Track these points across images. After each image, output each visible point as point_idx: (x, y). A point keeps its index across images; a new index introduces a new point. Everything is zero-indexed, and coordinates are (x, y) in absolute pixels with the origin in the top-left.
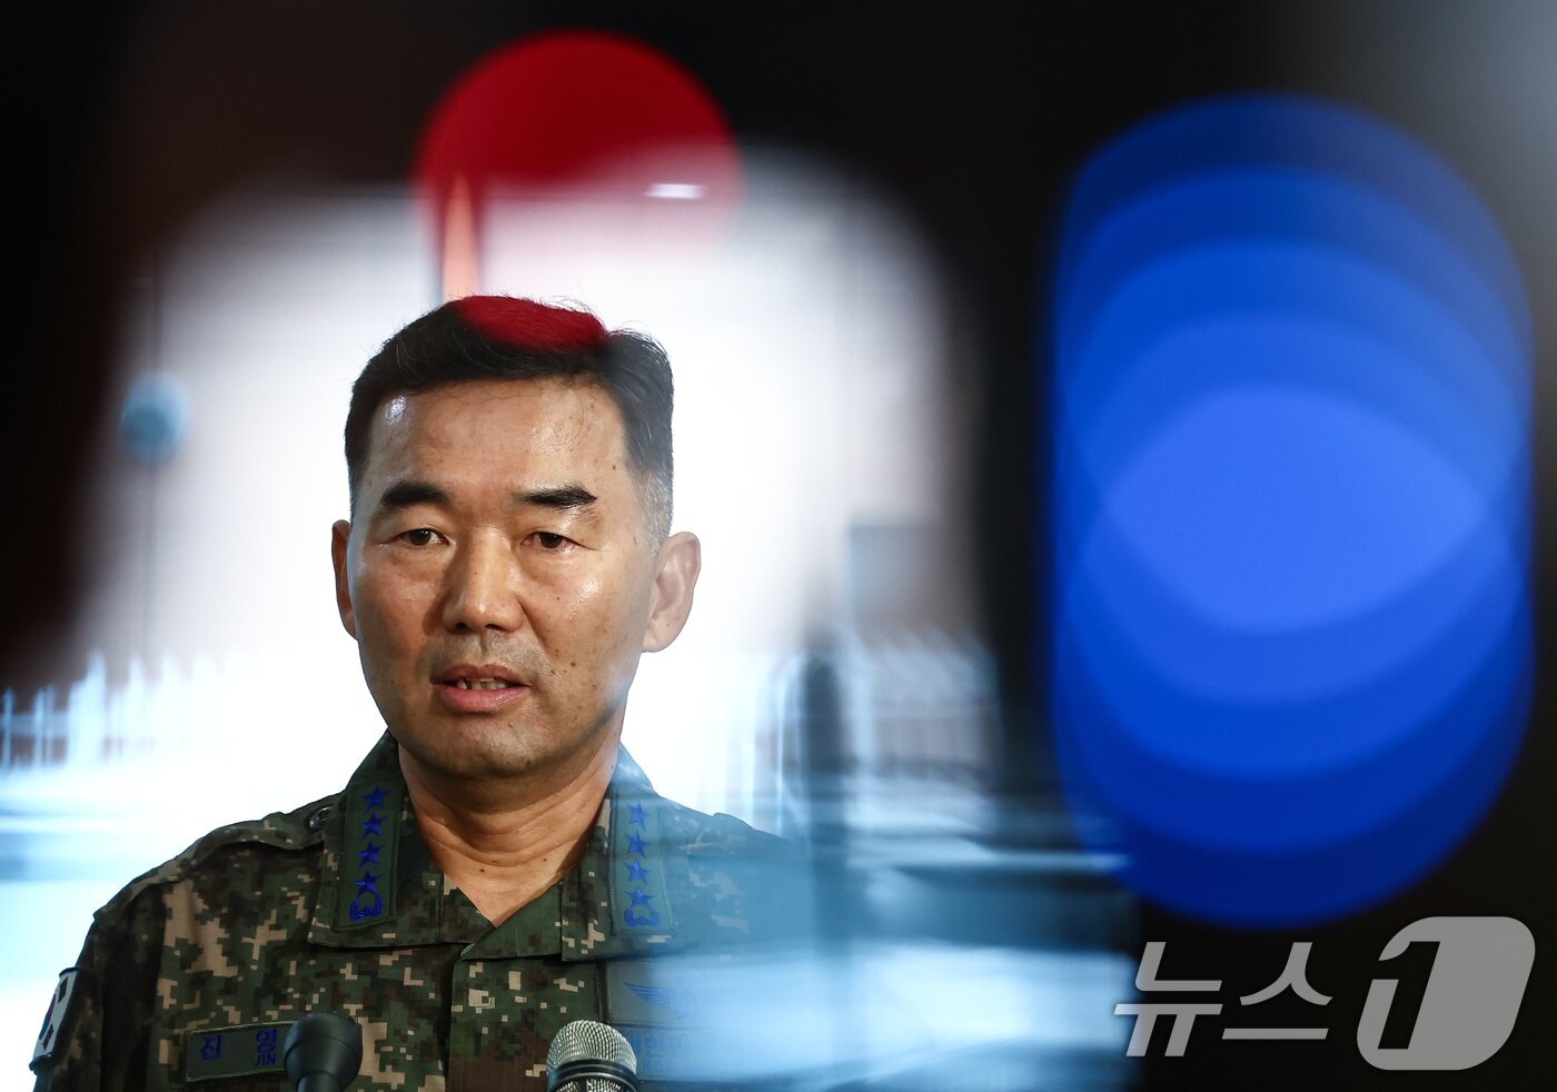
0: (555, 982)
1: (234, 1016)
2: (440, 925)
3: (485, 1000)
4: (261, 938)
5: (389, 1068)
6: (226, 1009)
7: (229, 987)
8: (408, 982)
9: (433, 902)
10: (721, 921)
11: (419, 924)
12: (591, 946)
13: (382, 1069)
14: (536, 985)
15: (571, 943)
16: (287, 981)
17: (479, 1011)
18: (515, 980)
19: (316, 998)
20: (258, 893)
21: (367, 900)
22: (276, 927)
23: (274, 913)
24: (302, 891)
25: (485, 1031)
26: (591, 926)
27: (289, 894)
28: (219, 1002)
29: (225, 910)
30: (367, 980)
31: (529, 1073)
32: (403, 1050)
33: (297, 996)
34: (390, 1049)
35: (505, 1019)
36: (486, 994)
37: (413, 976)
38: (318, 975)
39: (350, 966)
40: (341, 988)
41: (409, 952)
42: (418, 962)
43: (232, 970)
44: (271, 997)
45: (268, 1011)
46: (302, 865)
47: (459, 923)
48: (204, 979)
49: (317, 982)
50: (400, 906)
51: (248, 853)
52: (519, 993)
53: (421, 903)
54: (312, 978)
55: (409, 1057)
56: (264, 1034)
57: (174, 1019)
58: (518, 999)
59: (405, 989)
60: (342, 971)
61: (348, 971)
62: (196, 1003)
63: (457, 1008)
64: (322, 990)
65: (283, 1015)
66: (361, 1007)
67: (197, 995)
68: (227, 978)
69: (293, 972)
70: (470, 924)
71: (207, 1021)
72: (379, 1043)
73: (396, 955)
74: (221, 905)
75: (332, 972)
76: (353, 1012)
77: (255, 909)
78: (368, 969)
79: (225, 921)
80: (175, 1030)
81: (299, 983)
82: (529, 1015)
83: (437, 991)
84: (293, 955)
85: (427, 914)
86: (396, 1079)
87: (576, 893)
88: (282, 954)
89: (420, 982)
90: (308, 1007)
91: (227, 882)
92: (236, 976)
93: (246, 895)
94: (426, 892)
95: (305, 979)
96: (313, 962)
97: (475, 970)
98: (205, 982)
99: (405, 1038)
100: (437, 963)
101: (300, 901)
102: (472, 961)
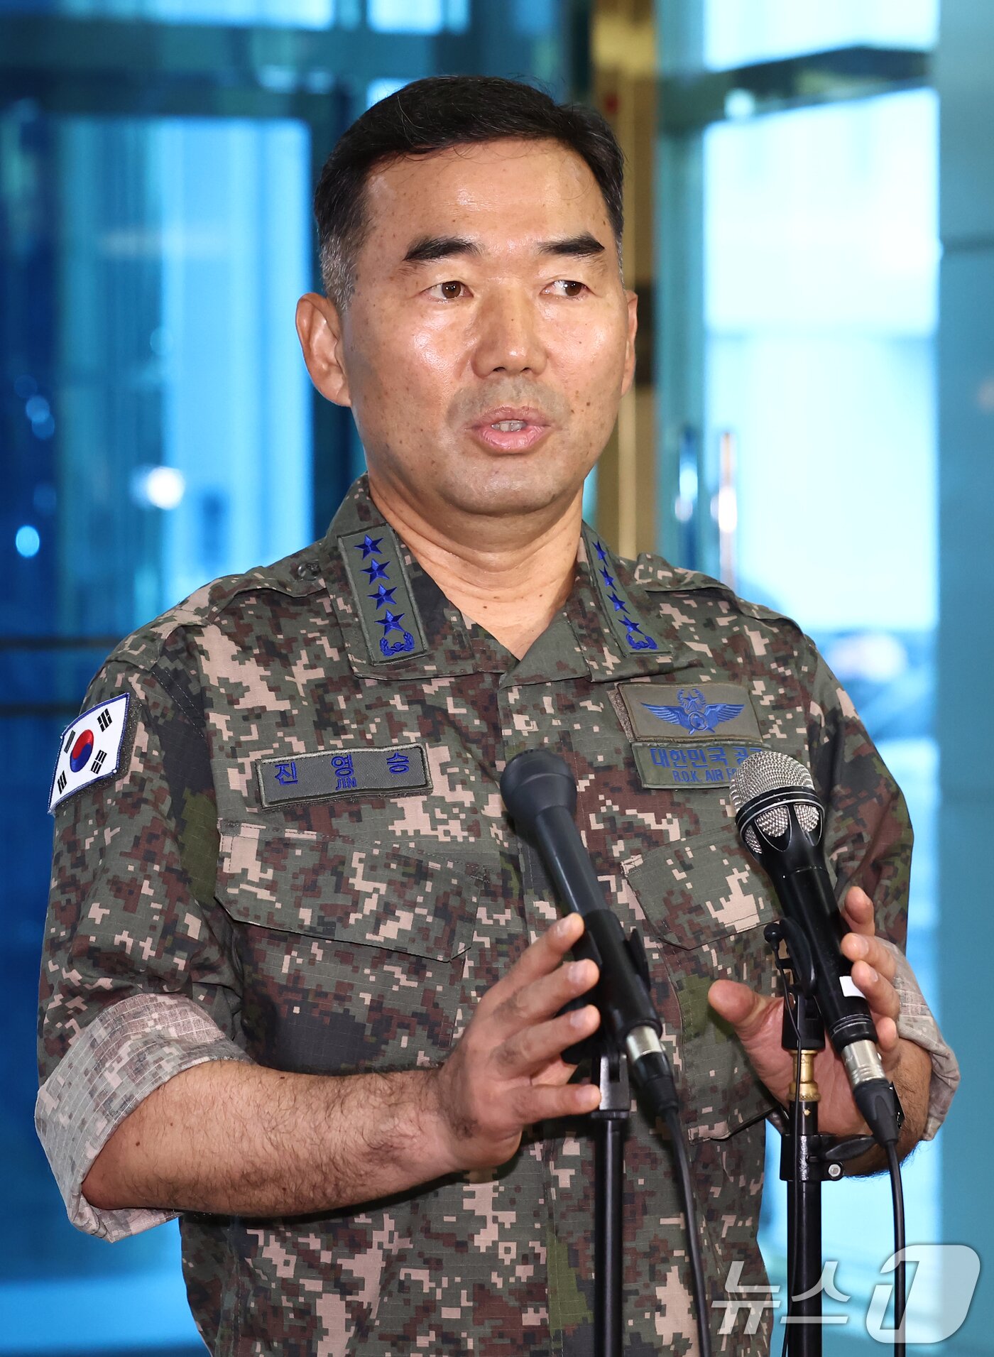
0: (582, 704)
1: (299, 746)
2: (473, 656)
3: (528, 723)
4: (302, 675)
6: (287, 739)
7: (285, 720)
8: (451, 710)
9: (460, 636)
11: (453, 657)
12: (611, 667)
13: (452, 789)
14: (567, 708)
15: (594, 665)
16: (341, 714)
17: (525, 734)
18: (547, 701)
19: (373, 728)
20: (280, 637)
21: (395, 637)
22: (311, 666)
23: (304, 653)
26: (605, 650)
27: (310, 636)
28: (280, 734)
29: (257, 652)
30: (418, 709)
32: (467, 772)
34: (456, 770)
35: (546, 740)
36: (527, 718)
37: (456, 706)
38: (369, 707)
39: (397, 697)
40: (396, 719)
41: (445, 682)
42: (457, 691)
43: (285, 705)
44: (330, 729)
45: (332, 742)
46: (310, 611)
47: (488, 655)
48: (257, 714)
49: (370, 713)
50: (431, 642)
51: (253, 601)
52: (553, 716)
53: (450, 638)
54: (364, 710)
55: (473, 778)
56: (339, 762)
57: (236, 750)
58: (555, 723)
59: (452, 719)
60: (392, 702)
61: (397, 702)
62: (255, 736)
63: (507, 732)
64: (378, 720)
65: (347, 744)
66: (418, 734)
67: (254, 728)
68: (281, 712)
69: (343, 706)
70: (499, 657)
71: (271, 752)
72: (444, 767)
73: (437, 684)
74: (250, 648)
75: (382, 704)
76: (413, 740)
77: (284, 651)
78: (415, 699)
79: (262, 661)
80: (240, 760)
81: (353, 715)
82: (565, 737)
83: (481, 718)
84: (338, 690)
85: (457, 648)
86: (467, 797)
87: (584, 622)
88: (327, 692)
89: (464, 711)
90: (369, 736)
91: (249, 628)
92: (290, 711)
93: (272, 638)
94: (451, 628)
95: (357, 712)
96: (359, 696)
97: (513, 696)
98: (258, 717)
99: (466, 761)
100: (471, 692)
101: (324, 641)
102: (509, 689)
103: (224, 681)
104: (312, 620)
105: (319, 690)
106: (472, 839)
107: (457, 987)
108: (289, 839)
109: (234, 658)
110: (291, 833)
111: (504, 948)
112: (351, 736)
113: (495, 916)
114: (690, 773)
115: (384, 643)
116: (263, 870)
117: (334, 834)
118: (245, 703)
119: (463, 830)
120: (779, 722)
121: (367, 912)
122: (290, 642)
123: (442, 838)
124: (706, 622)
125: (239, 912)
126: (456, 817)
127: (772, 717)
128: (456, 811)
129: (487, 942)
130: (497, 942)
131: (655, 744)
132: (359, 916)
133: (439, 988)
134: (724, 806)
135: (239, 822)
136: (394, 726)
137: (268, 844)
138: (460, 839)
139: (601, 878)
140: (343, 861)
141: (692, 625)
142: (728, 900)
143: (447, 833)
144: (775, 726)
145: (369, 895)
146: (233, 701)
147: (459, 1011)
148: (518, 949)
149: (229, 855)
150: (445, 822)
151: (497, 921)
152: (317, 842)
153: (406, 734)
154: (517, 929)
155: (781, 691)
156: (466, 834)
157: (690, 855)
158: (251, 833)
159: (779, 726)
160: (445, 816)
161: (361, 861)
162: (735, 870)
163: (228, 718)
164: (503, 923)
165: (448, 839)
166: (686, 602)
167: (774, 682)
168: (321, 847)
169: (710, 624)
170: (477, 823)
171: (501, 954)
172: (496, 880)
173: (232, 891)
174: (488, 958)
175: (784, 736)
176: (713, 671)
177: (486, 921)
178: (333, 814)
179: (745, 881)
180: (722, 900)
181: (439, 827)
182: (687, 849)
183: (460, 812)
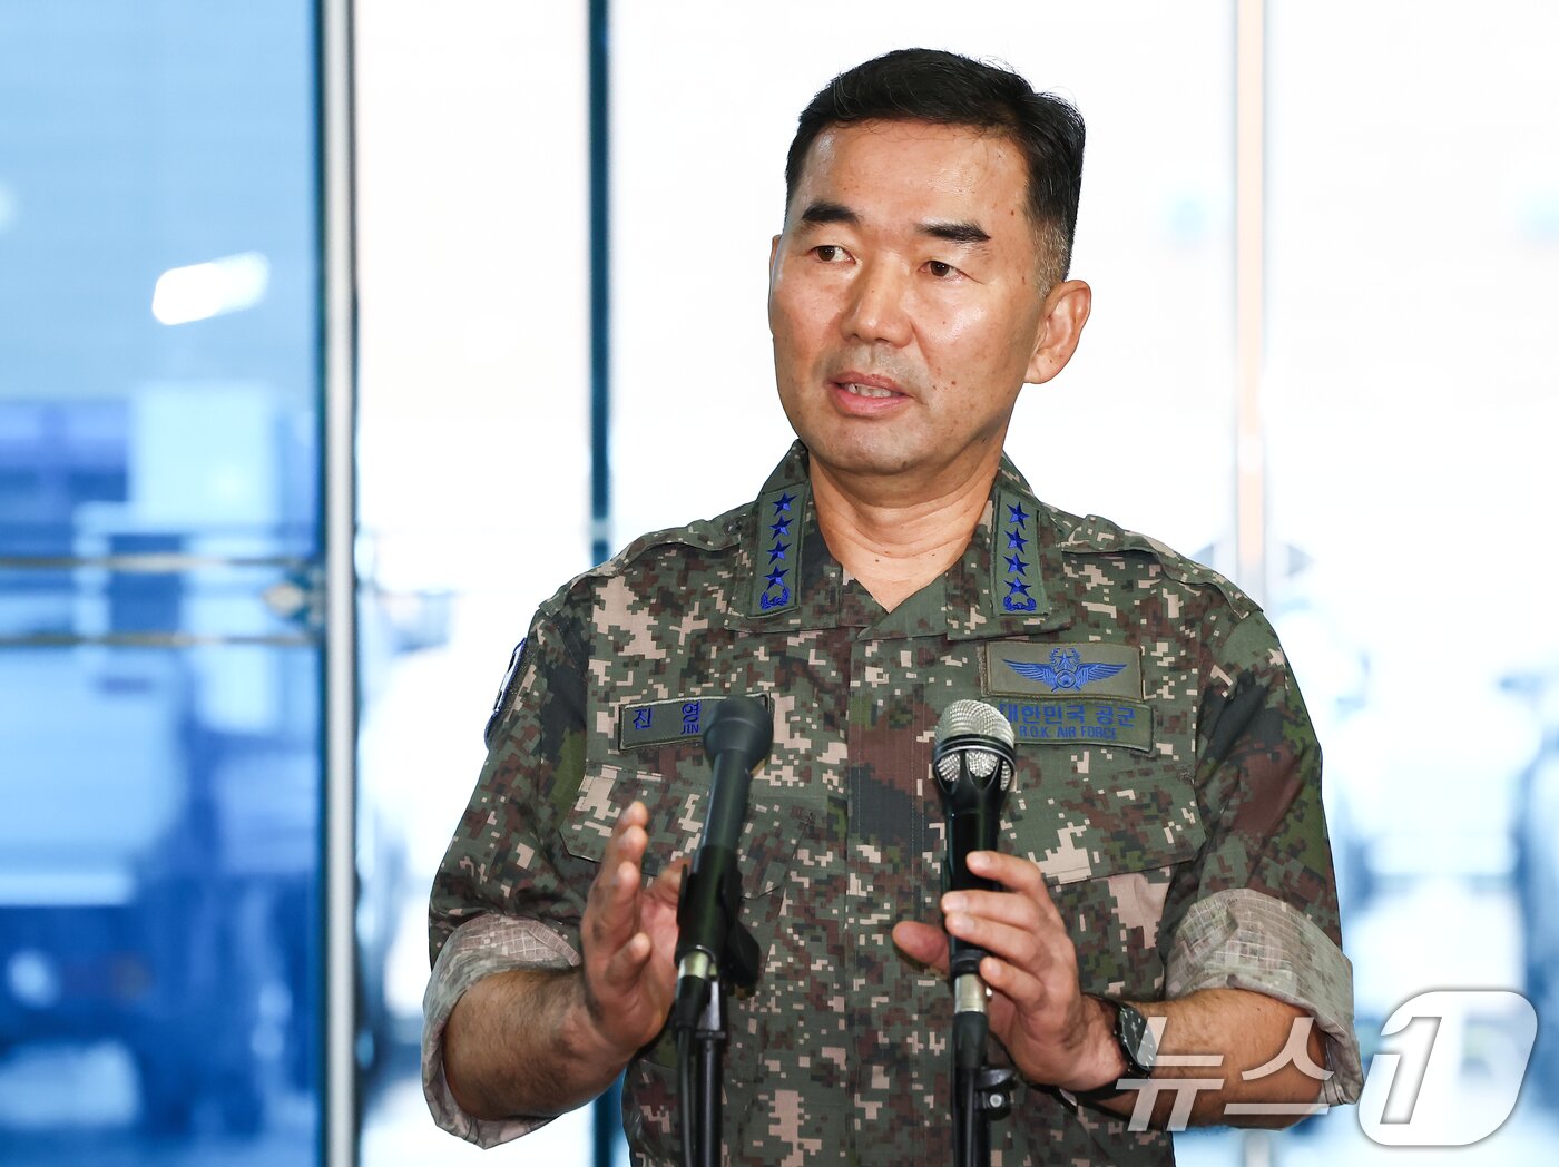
0: (942, 659)
1: (663, 692)
2: (840, 611)
3: (880, 676)
4: (689, 625)
5: (797, 735)
6: (655, 686)
7: (658, 668)
8: (812, 661)
9: (833, 591)
10: (1092, 607)
11: (821, 611)
12: (973, 627)
13: (792, 736)
14: (926, 662)
15: (955, 625)
16: (709, 663)
17: (875, 686)
18: (906, 658)
19: (734, 677)
20: (683, 588)
21: (776, 592)
22: (699, 618)
23: (697, 605)
24: (722, 585)
25: (880, 703)
26: (973, 610)
27: (710, 589)
28: (651, 681)
29: (653, 601)
30: (777, 660)
31: (919, 739)
32: (809, 720)
33: (717, 675)
34: (798, 718)
35: (898, 692)
36: (881, 670)
37: (817, 658)
38: (735, 658)
39: (762, 649)
40: (755, 669)
41: (813, 635)
42: (821, 645)
43: (661, 654)
44: (695, 677)
45: (692, 690)
46: (721, 564)
47: (857, 610)
48: (636, 662)
49: (735, 663)
50: (804, 597)
51: (673, 553)
52: (910, 670)
53: (823, 593)
54: (731, 661)
55: (814, 727)
56: (688, 709)
57: (610, 693)
58: (909, 675)
59: (810, 669)
60: (755, 653)
61: (761, 654)
62: (630, 682)
63: (855, 684)
64: (740, 670)
65: (706, 692)
66: (773, 684)
67: (631, 674)
68: (657, 660)
69: (713, 656)
70: (867, 610)
71: (639, 697)
72: (789, 715)
73: (802, 638)
74: (650, 598)
75: (747, 654)
76: (766, 689)
77: (681, 602)
78: (777, 650)
79: (654, 611)
80: (611, 704)
81: (719, 665)
82: (919, 689)
83: (837, 670)
84: (714, 642)
85: (828, 603)
86: (803, 744)
87: (960, 583)
88: (705, 641)
89: (823, 663)
90: (727, 685)
91: (655, 579)
92: (664, 659)
93: (672, 590)
94: (828, 583)
95: (724, 662)
96: (730, 647)
97: (871, 650)
98: (637, 664)
99: (810, 710)
100: (837, 645)
101: (720, 595)
102: (868, 642)
103: (614, 630)
104: (719, 573)
105: (699, 639)
106: (802, 784)
107: (773, 923)
108: (640, 780)
109: (629, 608)
110: (642, 776)
111: (823, 888)
112: (711, 685)
113: (817, 858)
114: (1040, 730)
115: (765, 597)
116: (612, 809)
117: (677, 776)
118: (628, 651)
119: (794, 776)
120: (1172, 683)
121: (687, 850)
122: (690, 593)
123: (774, 783)
124: (1125, 583)
125: (576, 847)
126: (790, 763)
127: (1166, 678)
128: (791, 757)
129: (806, 882)
130: (817, 882)
131: (1007, 700)
132: (680, 854)
133: (755, 924)
134: (1075, 762)
135: (601, 764)
136: (752, 676)
137: (622, 784)
138: (790, 784)
139: (932, 826)
140: (679, 802)
141: (1107, 587)
142: (1054, 851)
143: (778, 778)
144: (1166, 688)
145: (693, 835)
146: (618, 648)
147: (773, 947)
148: (836, 890)
149: (585, 794)
150: (779, 768)
151: (818, 863)
152: (661, 784)
153: (760, 683)
154: (837, 871)
155: (1183, 653)
156: (797, 779)
157: (1023, 807)
158: (610, 774)
159: (1170, 687)
160: (780, 762)
161: (694, 802)
162: (1070, 824)
163: (610, 664)
164: (824, 864)
165: (779, 784)
166: (1115, 564)
167: (1179, 644)
168: (664, 788)
169: (1129, 586)
170: (809, 769)
171: (818, 894)
172: (820, 824)
173: (577, 827)
174: (807, 898)
175: (1172, 697)
176: (1109, 632)
177: (807, 862)
178: (679, 757)
179: (1079, 835)
180: (1048, 852)
181: (772, 772)
182: (1021, 801)
183: (795, 758)
